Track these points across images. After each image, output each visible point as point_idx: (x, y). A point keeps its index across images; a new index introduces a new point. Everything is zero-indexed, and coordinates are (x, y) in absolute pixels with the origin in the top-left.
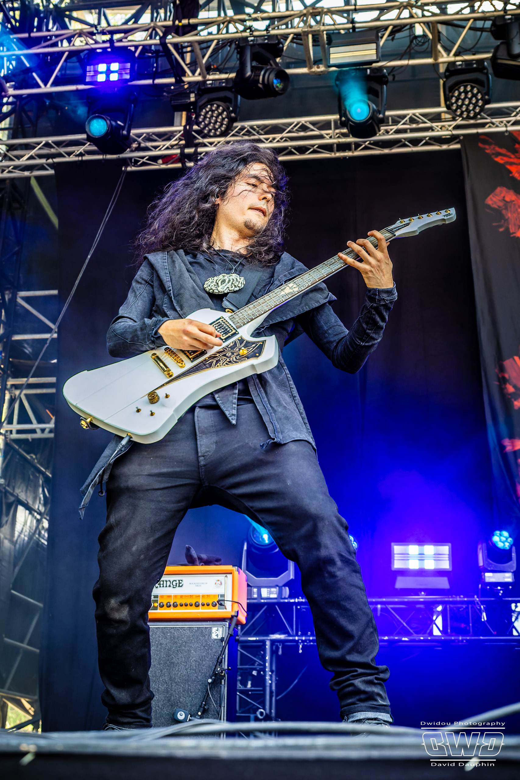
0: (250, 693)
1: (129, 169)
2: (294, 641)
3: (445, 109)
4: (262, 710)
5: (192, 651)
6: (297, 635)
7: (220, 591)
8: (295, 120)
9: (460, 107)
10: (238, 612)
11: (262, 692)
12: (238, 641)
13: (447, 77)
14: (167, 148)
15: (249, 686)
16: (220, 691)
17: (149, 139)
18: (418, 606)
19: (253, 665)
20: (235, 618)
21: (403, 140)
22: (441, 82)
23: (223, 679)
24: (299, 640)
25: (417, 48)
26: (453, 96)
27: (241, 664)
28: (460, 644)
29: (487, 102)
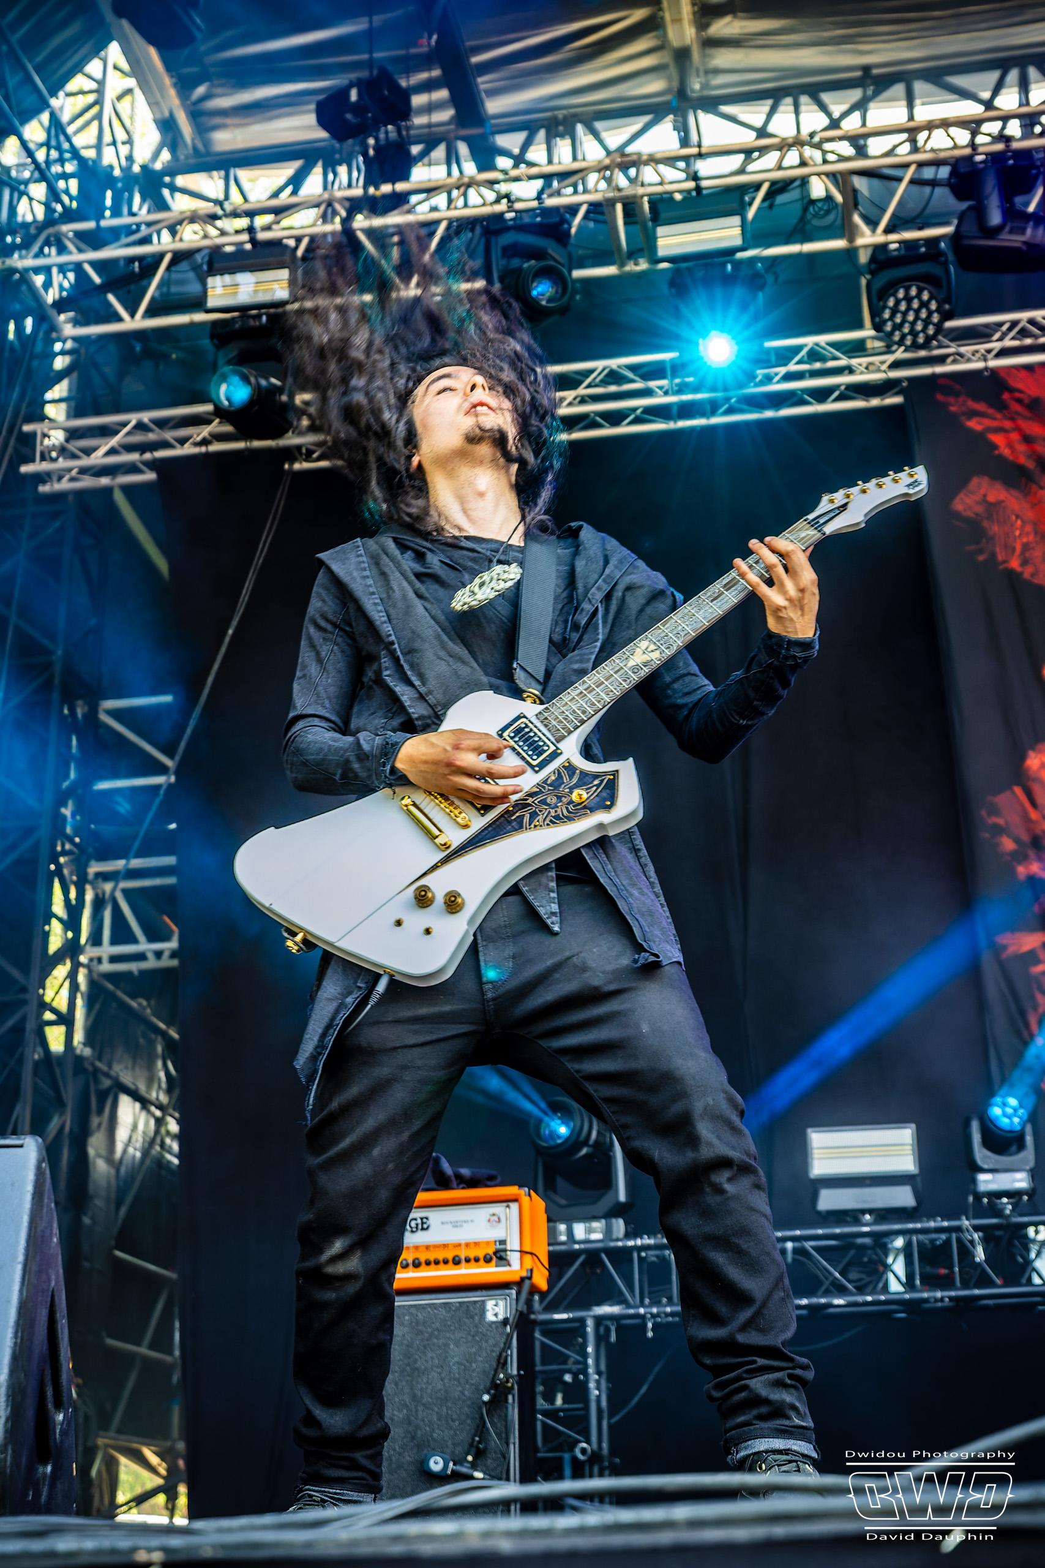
0: (562, 1414)
1: (297, 466)
2: (637, 1316)
3: (872, 333)
4: (584, 1445)
5: (452, 1346)
6: (642, 1305)
7: (497, 1233)
8: (599, 364)
9: (898, 327)
10: (532, 1270)
11: (582, 1412)
12: (535, 1322)
13: (872, 273)
15: (559, 1401)
16: (506, 1415)
18: (861, 1241)
19: (565, 1363)
20: (527, 1282)
21: (799, 393)
22: (863, 282)
23: (510, 1393)
24: (645, 1313)
25: (816, 222)
26: (885, 307)
27: (543, 1364)
28: (939, 1305)
29: (947, 316)
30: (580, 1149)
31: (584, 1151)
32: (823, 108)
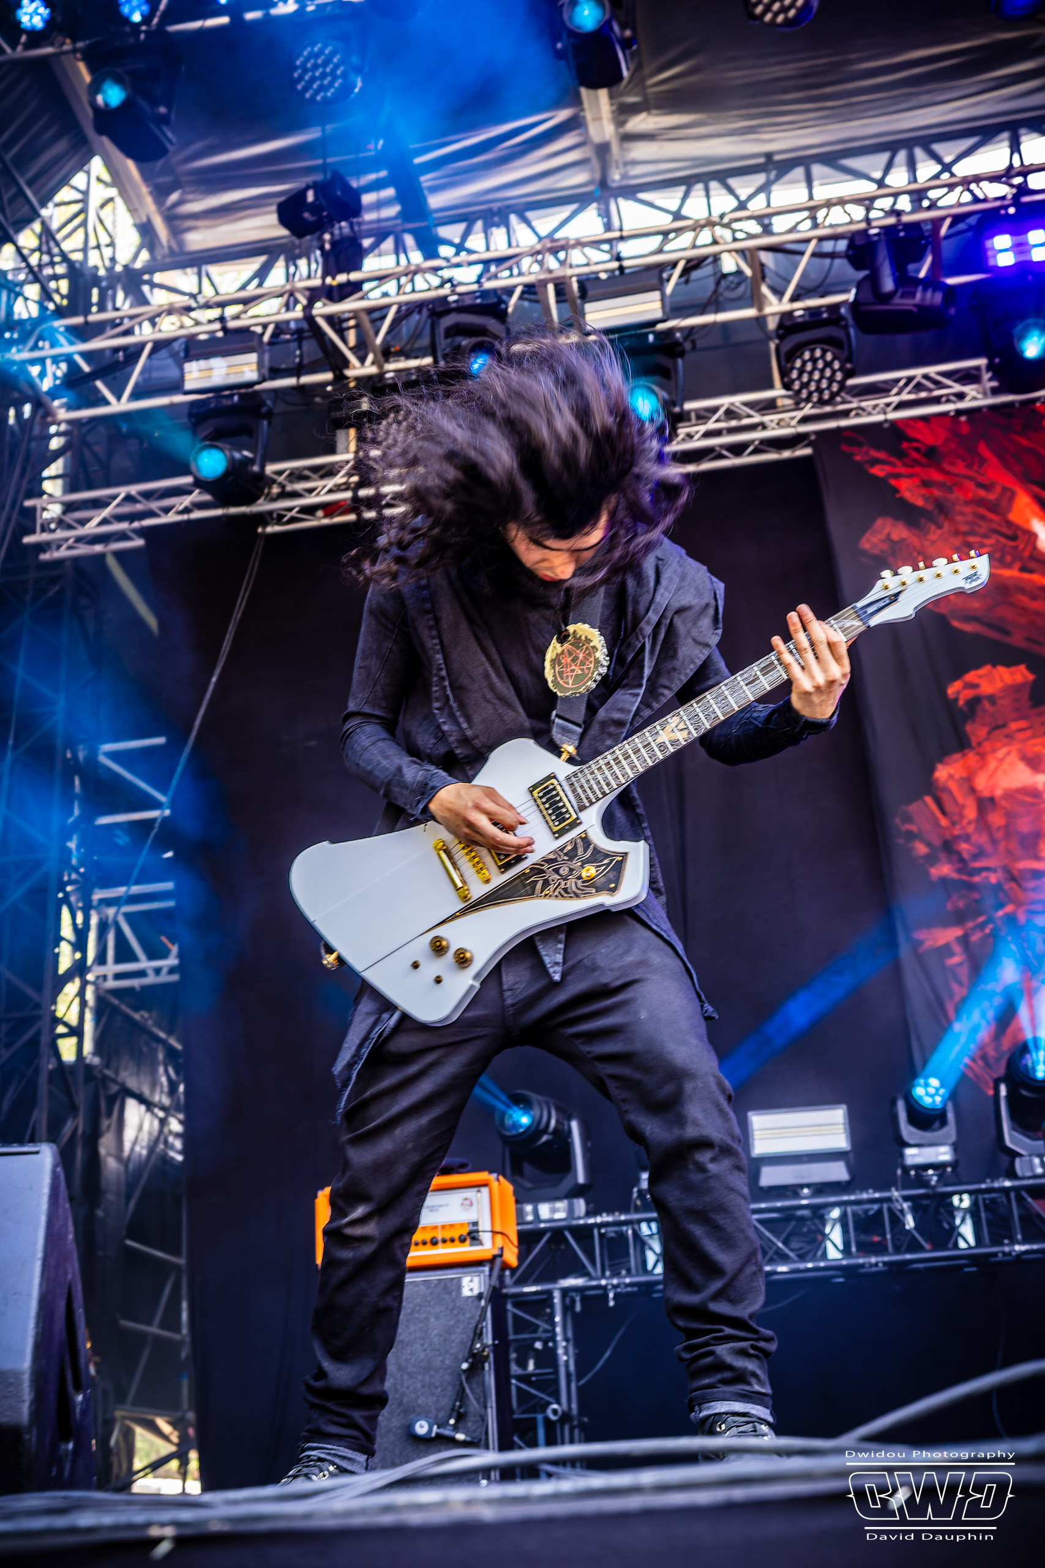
0: (535, 1379)
1: (269, 529)
2: (599, 1287)
3: (783, 392)
4: (555, 1406)
5: (432, 1320)
6: (603, 1276)
7: (469, 1216)
9: (805, 385)
10: (502, 1249)
12: (507, 1296)
13: (781, 338)
14: (330, 491)
15: (531, 1366)
16: (483, 1382)
17: (297, 476)
18: (800, 1213)
19: (535, 1331)
20: (498, 1260)
21: (718, 449)
22: (772, 346)
23: (485, 1361)
24: (607, 1285)
25: (728, 294)
26: (793, 368)
27: (516, 1332)
28: (874, 1269)
29: (849, 374)
30: (540, 1137)
31: (545, 1138)
32: (731, 191)
